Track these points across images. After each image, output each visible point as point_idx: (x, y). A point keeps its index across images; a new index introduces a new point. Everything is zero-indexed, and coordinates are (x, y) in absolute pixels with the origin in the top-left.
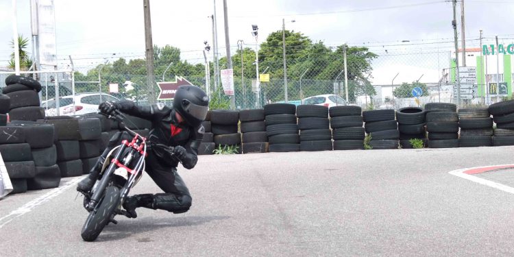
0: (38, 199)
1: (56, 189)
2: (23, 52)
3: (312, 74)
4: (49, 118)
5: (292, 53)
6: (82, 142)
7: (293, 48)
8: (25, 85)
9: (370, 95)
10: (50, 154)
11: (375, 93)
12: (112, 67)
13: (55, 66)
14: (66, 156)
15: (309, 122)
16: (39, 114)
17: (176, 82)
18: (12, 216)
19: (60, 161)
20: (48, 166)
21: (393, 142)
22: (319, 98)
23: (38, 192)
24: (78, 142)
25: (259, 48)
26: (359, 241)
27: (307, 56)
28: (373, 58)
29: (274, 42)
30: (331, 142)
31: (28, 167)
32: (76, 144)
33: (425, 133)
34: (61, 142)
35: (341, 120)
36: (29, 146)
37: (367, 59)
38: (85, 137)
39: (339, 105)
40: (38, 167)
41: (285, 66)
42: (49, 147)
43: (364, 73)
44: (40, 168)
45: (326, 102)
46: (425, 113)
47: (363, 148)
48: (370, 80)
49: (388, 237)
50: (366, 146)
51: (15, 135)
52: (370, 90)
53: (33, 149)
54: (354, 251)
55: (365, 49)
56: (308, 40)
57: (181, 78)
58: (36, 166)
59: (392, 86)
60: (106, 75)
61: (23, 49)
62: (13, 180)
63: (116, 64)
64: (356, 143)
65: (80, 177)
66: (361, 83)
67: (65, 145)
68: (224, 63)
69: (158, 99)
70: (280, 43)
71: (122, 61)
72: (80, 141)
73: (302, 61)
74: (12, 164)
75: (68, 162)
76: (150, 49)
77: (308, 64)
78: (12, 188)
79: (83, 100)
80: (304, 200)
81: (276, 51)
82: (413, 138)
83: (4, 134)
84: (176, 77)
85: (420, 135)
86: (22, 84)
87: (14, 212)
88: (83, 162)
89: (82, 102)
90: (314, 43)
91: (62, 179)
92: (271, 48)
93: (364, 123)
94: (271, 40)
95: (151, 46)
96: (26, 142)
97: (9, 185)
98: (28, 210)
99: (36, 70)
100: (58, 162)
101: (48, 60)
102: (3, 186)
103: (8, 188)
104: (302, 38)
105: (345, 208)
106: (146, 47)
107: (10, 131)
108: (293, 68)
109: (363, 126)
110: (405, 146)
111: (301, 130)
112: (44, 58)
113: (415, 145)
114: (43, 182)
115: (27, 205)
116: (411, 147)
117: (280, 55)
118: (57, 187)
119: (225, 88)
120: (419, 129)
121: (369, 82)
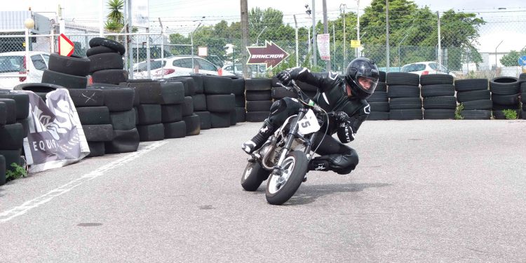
0: (114, 163)
1: (134, 153)
2: (119, 13)
3: (415, 41)
4: (132, 81)
5: (397, 18)
6: (164, 106)
7: (398, 13)
8: (109, 47)
9: (476, 62)
10: (130, 118)
11: (481, 60)
12: (213, 29)
13: (147, 28)
14: (148, 119)
15: (399, 90)
16: (122, 77)
17: (266, 47)
18: (82, 180)
19: (141, 125)
20: (127, 129)
21: (486, 112)
22: (419, 65)
23: (116, 155)
24: (160, 106)
25: (363, 13)
26: (422, 214)
27: (412, 21)
28: (480, 24)
29: (378, 7)
30: (422, 111)
31: (106, 131)
32: (158, 109)
33: (519, 103)
34: (143, 105)
35: (432, 89)
36: (108, 110)
37: (474, 26)
38: (167, 100)
39: (439, 73)
40: (116, 131)
41: (387, 31)
42: (128, 110)
43: (470, 40)
44: (119, 132)
45: (426, 70)
46: (520, 83)
47: (454, 118)
48: (477, 47)
49: (452, 211)
50: (457, 116)
51: (93, 97)
52: (476, 57)
53: (112, 112)
54: (413, 224)
55: (472, 15)
56: (414, 5)
57: (270, 43)
58: (114, 129)
59: (496, 54)
60: (207, 37)
61: (119, 10)
62: (90, 143)
63: (217, 27)
64: (448, 112)
65: (161, 141)
66: (469, 50)
67: (147, 109)
68: (321, 28)
69: (247, 64)
70: (384, 8)
71: (224, 23)
72: (162, 105)
73: (407, 26)
74: (89, 127)
75: (149, 126)
76: (244, 12)
77: (413, 29)
78: (89, 151)
79: (175, 63)
80: (379, 171)
81: (380, 16)
82: (507, 109)
83: (82, 97)
84: (266, 41)
85: (514, 106)
86: (106, 46)
87: (86, 176)
88: (165, 126)
89: (174, 65)
90: (419, 8)
91: (141, 144)
92: (375, 12)
93: (456, 92)
94: (375, 4)
95: (247, 9)
96: (104, 105)
97: (86, 148)
98: (100, 174)
99: (128, 32)
100: (138, 126)
101: (141, 22)
102: (80, 149)
103: (84, 151)
104: (408, 3)
105: (417, 179)
106: (242, 10)
107: (89, 94)
108: (397, 33)
109: (455, 96)
110: (497, 117)
111: (391, 98)
112: (136, 19)
113: (508, 116)
114: (121, 146)
115: (101, 168)
116: (505, 118)
117: (383, 19)
118: (136, 151)
119: (321, 54)
120: (513, 99)
121: (476, 50)
